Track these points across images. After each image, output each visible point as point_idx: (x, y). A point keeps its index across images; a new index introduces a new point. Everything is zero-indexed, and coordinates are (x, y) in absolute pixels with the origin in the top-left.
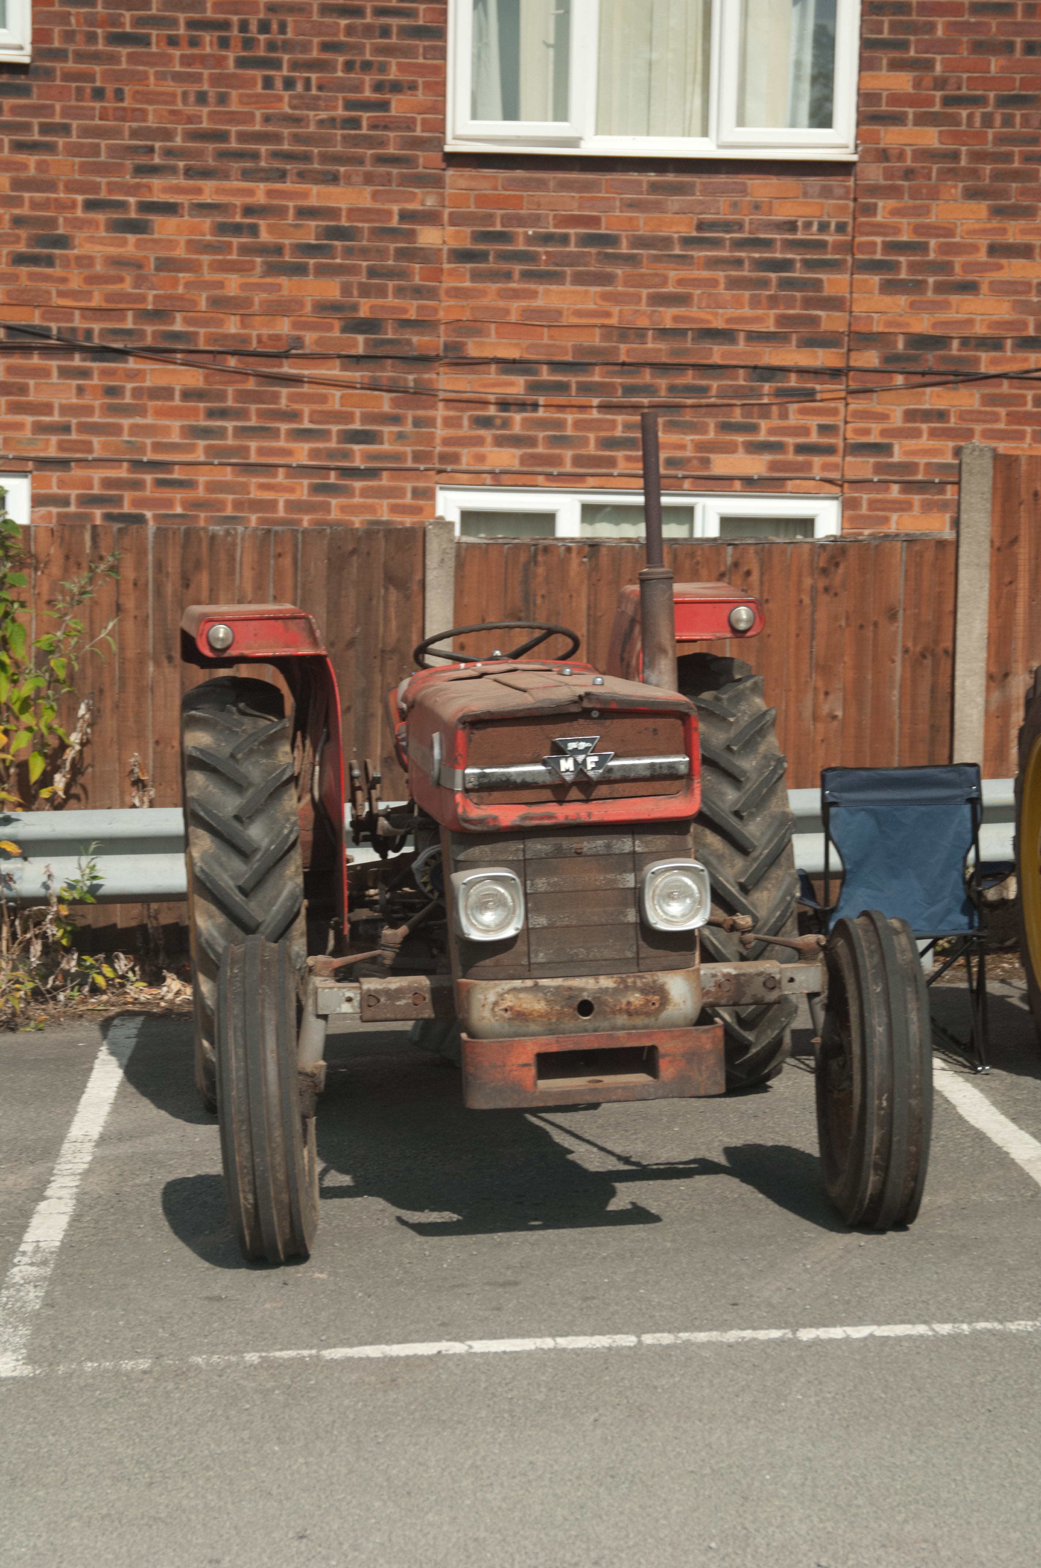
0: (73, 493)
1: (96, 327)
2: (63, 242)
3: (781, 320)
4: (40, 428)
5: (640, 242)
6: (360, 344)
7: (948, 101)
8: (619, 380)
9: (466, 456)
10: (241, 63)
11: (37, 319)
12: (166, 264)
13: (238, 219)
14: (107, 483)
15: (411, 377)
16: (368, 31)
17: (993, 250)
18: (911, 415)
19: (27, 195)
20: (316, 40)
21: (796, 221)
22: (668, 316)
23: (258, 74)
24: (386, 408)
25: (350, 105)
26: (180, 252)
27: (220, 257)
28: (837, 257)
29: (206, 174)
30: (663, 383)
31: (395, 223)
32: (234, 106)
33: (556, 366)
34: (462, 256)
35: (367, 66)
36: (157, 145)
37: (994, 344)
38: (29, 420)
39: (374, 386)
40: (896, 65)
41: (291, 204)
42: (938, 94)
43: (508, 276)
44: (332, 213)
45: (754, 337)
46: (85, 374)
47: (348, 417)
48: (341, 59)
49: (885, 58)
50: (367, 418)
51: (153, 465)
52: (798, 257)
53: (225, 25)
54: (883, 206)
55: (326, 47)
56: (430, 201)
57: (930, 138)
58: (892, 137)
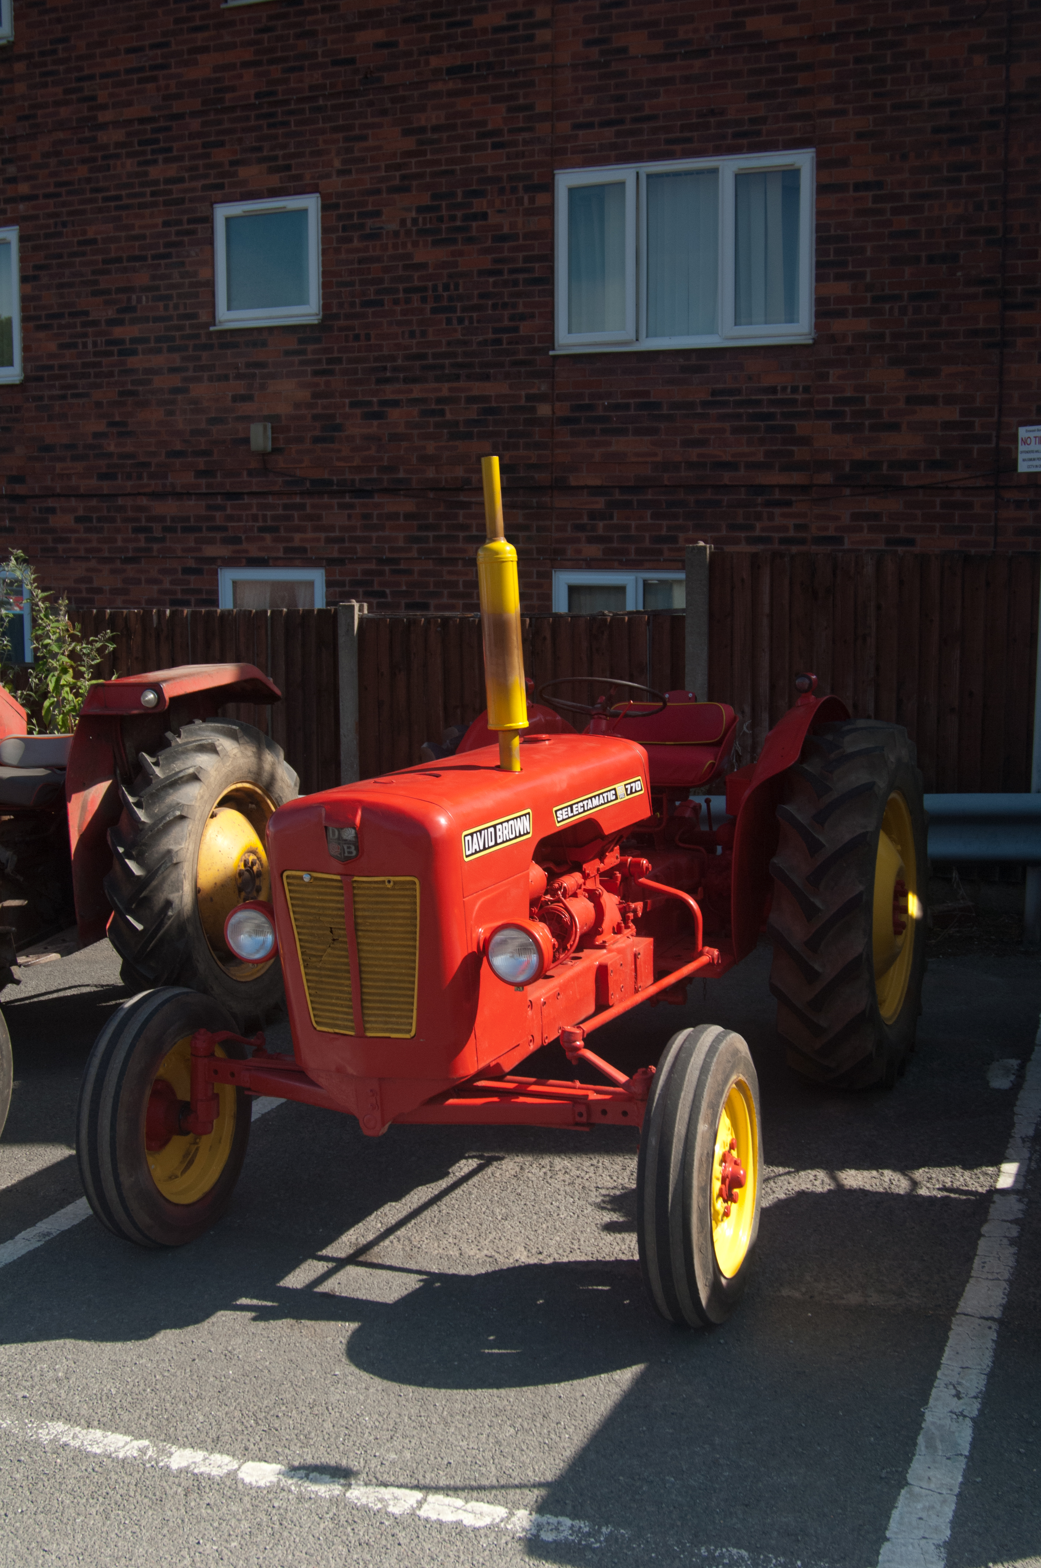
0: (348, 579)
1: (357, 478)
2: (338, 428)
3: (769, 454)
4: (329, 540)
5: (675, 406)
7: (875, 299)
8: (663, 498)
9: (570, 550)
10: (434, 311)
11: (326, 476)
12: (394, 437)
13: (433, 407)
14: (366, 572)
15: (534, 500)
16: (506, 283)
17: (909, 400)
18: (855, 517)
19: (319, 401)
20: (476, 292)
21: (777, 386)
22: (694, 454)
23: (443, 317)
25: (496, 331)
26: (402, 429)
27: (424, 431)
28: (804, 409)
29: (415, 380)
30: (691, 498)
31: (523, 402)
32: (431, 338)
33: (624, 489)
34: (565, 421)
35: (505, 306)
36: (389, 365)
38: (323, 535)
40: (839, 277)
41: (463, 395)
42: (869, 295)
43: (593, 432)
44: (485, 399)
45: (752, 466)
46: (351, 506)
48: (490, 303)
49: (832, 273)
51: (390, 561)
52: (778, 410)
53: (424, 289)
54: (833, 374)
55: (482, 296)
56: (544, 387)
57: (864, 325)
58: (838, 326)
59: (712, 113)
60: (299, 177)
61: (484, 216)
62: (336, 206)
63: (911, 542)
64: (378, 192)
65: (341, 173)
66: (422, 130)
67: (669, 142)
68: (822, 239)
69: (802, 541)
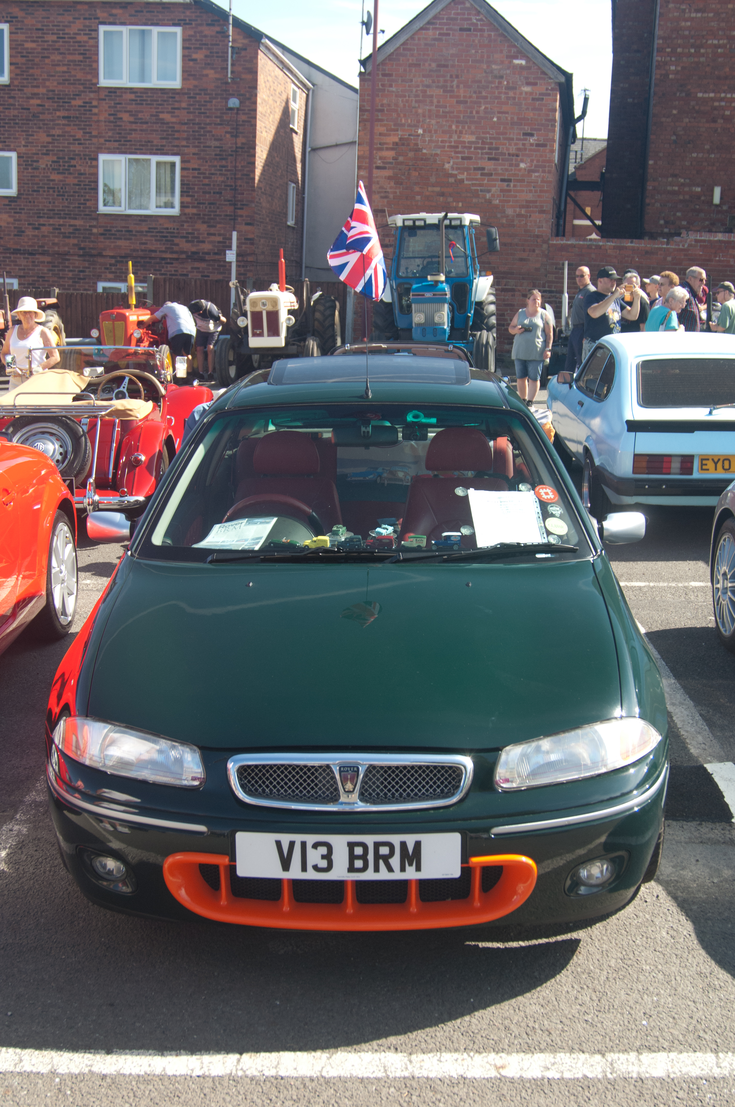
0: (26, 283)
1: (30, 249)
2: (23, 232)
3: (166, 248)
4: (20, 269)
5: (137, 232)
6: (81, 252)
7: (199, 203)
9: (103, 275)
10: (58, 195)
11: (19, 248)
12: (43, 236)
13: (57, 227)
14: (33, 281)
15: (92, 259)
16: (82, 189)
17: (209, 234)
18: (192, 268)
19: (16, 222)
20: (72, 191)
21: (169, 227)
22: (143, 247)
23: (61, 198)
24: (87, 265)
25: (79, 204)
26: (46, 234)
27: (54, 235)
28: (177, 235)
29: (51, 218)
30: (142, 261)
31: (88, 228)
32: (56, 204)
33: (121, 257)
34: (102, 234)
36: (41, 212)
37: (208, 253)
38: (17, 268)
39: (84, 261)
40: (187, 196)
41: (67, 224)
42: (196, 202)
43: (111, 238)
44: (75, 226)
45: (161, 252)
46: (28, 258)
47: (79, 267)
48: (77, 195)
49: (185, 194)
50: (84, 267)
51: (41, 277)
52: (169, 235)
53: (54, 188)
54: (186, 225)
55: (74, 192)
56: (95, 223)
57: (195, 211)
58: (187, 211)
59: (149, 142)
60: (9, 146)
61: (75, 166)
62: (23, 157)
63: (208, 276)
64: (38, 154)
65: (24, 146)
66: (54, 136)
67: (136, 149)
68: (182, 184)
69: (176, 275)
